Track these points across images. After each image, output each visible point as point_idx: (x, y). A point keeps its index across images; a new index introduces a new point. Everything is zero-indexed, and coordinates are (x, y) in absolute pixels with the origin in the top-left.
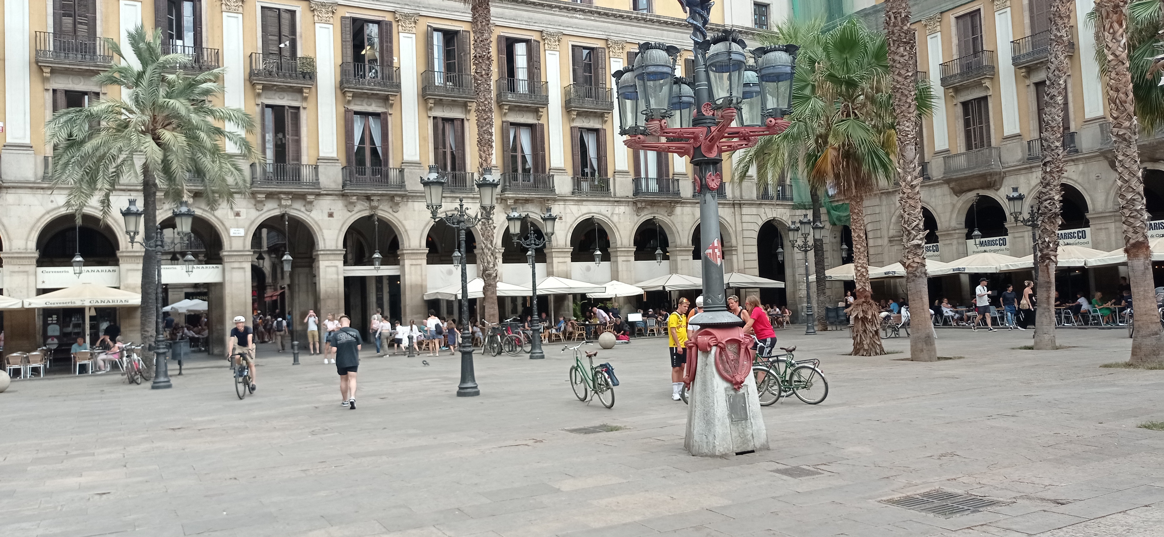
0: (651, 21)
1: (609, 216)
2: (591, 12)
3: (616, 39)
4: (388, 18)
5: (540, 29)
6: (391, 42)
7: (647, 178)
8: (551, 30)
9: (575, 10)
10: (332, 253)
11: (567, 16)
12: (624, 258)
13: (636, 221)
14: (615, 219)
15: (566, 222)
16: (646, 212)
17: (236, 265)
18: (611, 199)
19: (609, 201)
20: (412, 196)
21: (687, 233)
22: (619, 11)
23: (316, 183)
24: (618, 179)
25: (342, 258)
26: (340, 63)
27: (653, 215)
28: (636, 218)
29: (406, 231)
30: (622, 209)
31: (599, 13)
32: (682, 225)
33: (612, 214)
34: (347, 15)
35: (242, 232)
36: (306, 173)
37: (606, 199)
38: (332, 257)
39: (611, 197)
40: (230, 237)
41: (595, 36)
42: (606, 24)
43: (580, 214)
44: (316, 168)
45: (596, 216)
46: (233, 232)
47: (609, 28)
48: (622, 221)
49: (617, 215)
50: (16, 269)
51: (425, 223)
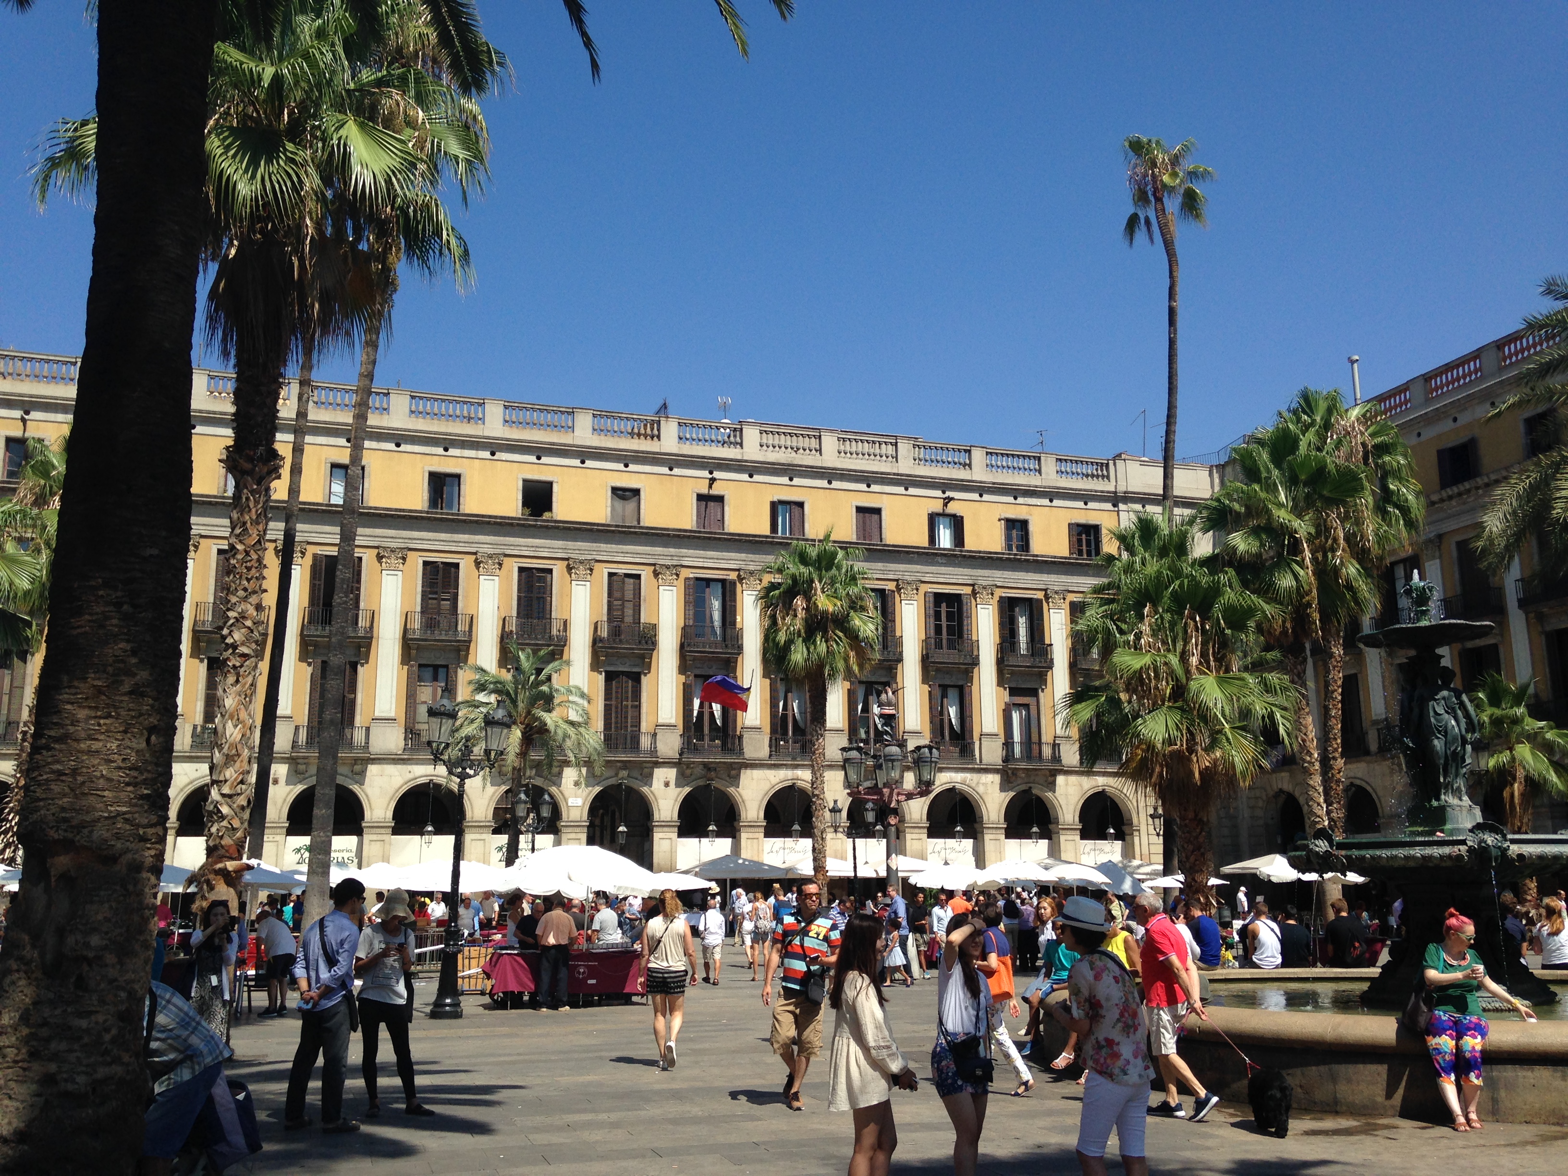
0: (1025, 562)
1: (973, 785)
3: (984, 583)
4: (733, 576)
5: (896, 577)
6: (735, 600)
8: (909, 578)
10: (666, 825)
11: (926, 562)
12: (992, 836)
14: (981, 790)
16: (1020, 781)
17: (572, 835)
18: (976, 767)
19: (973, 769)
20: (751, 764)
21: (1071, 808)
22: (988, 553)
23: (654, 751)
24: (985, 742)
26: (682, 625)
27: (1029, 786)
28: (1006, 791)
29: (745, 804)
30: (988, 778)
31: (964, 556)
32: (1067, 798)
33: (979, 784)
34: (691, 576)
35: (579, 802)
36: (645, 742)
37: (970, 766)
38: (666, 829)
39: (976, 764)
40: (568, 807)
41: (960, 581)
42: (973, 569)
44: (655, 735)
45: (958, 786)
46: (571, 801)
47: (975, 572)
48: (990, 791)
49: (985, 784)
50: (374, 837)
51: (763, 793)
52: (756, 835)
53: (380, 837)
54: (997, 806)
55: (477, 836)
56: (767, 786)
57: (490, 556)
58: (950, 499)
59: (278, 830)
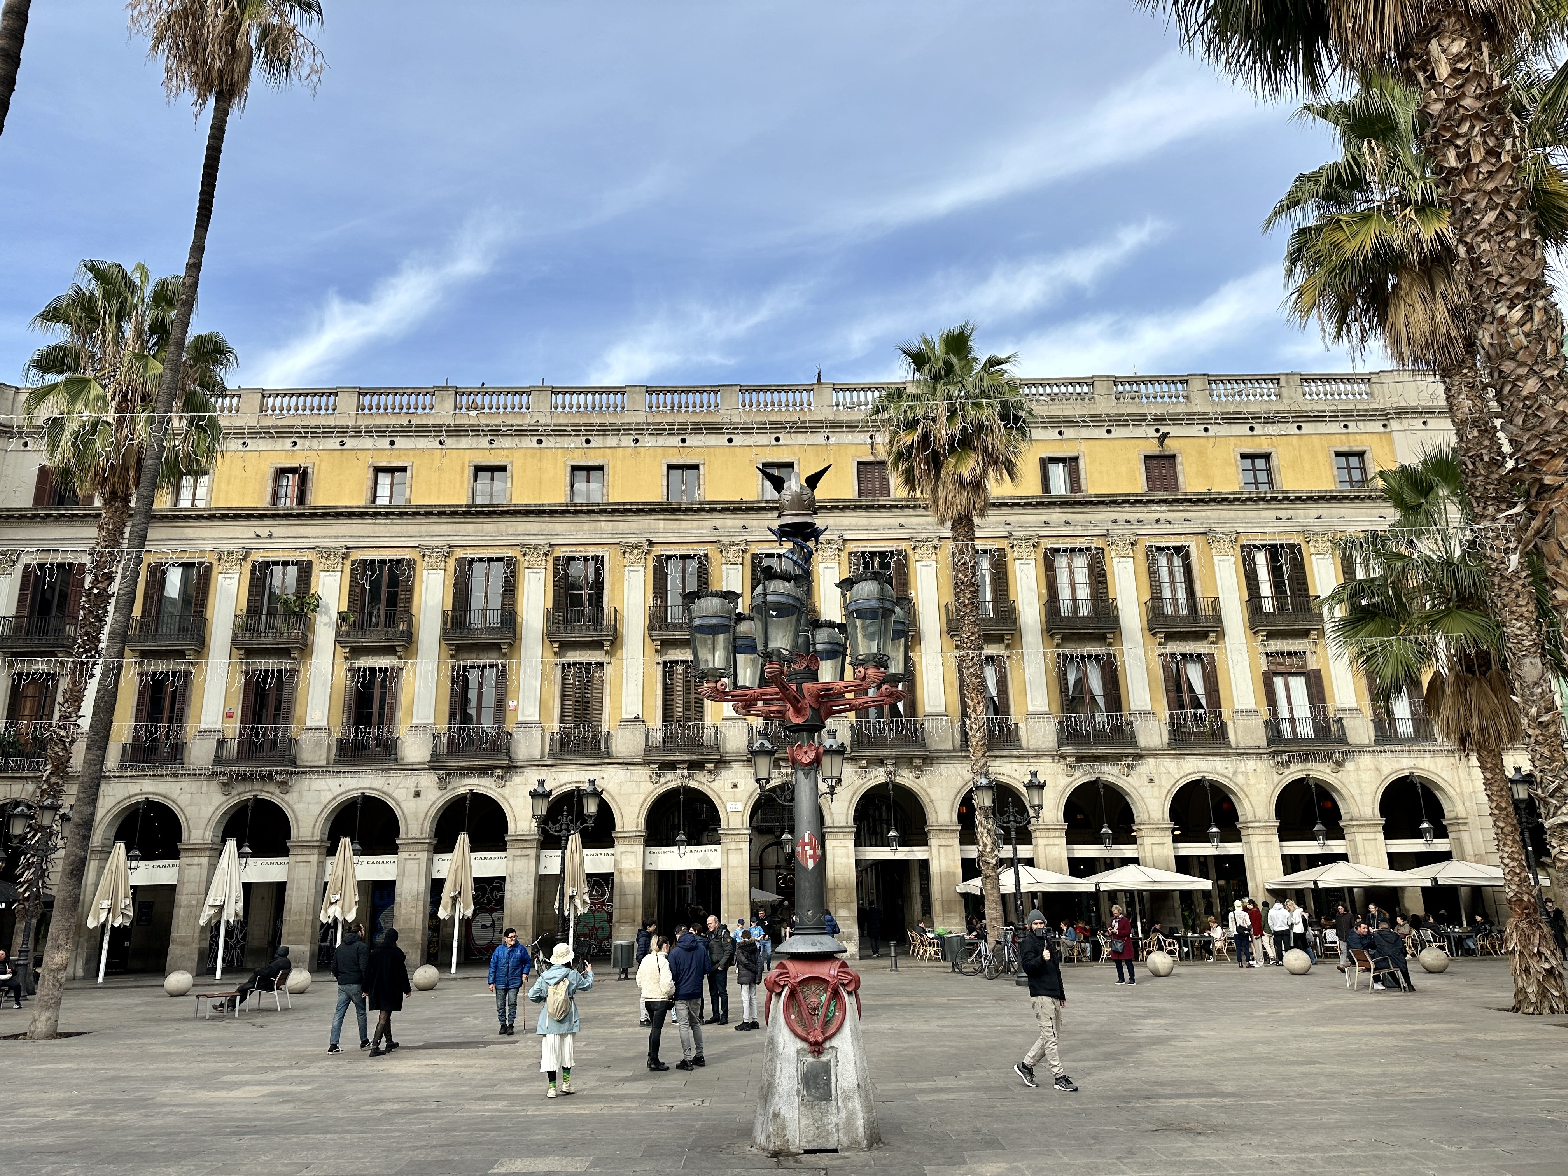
0: (1274, 499)
1: (1230, 775)
2: (1177, 501)
3: (1223, 530)
4: (903, 545)
5: (1103, 532)
6: (908, 575)
7: (1292, 720)
8: (1120, 532)
9: (1152, 501)
10: (841, 830)
11: (1142, 511)
12: (1261, 838)
13: (1276, 781)
14: (1240, 779)
15: (1160, 786)
16: (1294, 767)
17: (733, 846)
18: (1230, 751)
19: (1228, 754)
20: (938, 757)
21: (1368, 799)
22: (1220, 493)
24: (1241, 722)
25: (852, 836)
27: (1305, 773)
28: (1277, 778)
29: (932, 801)
30: (1251, 764)
31: (1190, 501)
32: (1360, 787)
33: (1235, 772)
34: (856, 550)
35: (739, 807)
37: (1222, 751)
38: (841, 836)
39: (1231, 748)
40: (728, 812)
41: (1188, 531)
42: (1204, 514)
43: (1182, 774)
45: (1209, 776)
46: (730, 806)
47: (1209, 518)
48: (1252, 782)
49: (1244, 773)
50: (518, 852)
51: (955, 791)
52: (950, 842)
53: (524, 852)
54: (1265, 800)
55: (628, 848)
56: (959, 783)
57: (636, 546)
58: (1165, 436)
59: (420, 847)
